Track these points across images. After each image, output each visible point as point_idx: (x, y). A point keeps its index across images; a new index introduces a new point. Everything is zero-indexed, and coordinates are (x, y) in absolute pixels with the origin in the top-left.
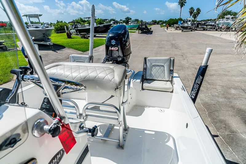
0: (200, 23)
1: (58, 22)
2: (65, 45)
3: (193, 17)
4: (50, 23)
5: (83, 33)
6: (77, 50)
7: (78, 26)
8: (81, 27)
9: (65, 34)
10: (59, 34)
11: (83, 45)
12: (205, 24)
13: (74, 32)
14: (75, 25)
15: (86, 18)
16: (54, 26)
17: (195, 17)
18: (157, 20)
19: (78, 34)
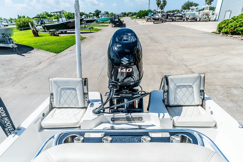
0: (169, 15)
1: (19, 17)
2: (32, 46)
3: (160, 8)
4: (10, 19)
5: (52, 30)
6: (48, 51)
7: (44, 22)
8: (48, 23)
9: (31, 31)
10: (23, 32)
11: (55, 44)
12: (173, 15)
13: (41, 29)
14: (41, 21)
15: (54, 12)
16: (15, 22)
17: (162, 8)
18: (127, 13)
19: (46, 30)
